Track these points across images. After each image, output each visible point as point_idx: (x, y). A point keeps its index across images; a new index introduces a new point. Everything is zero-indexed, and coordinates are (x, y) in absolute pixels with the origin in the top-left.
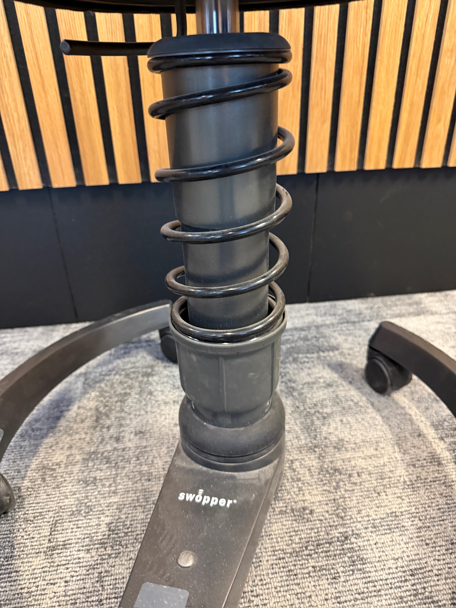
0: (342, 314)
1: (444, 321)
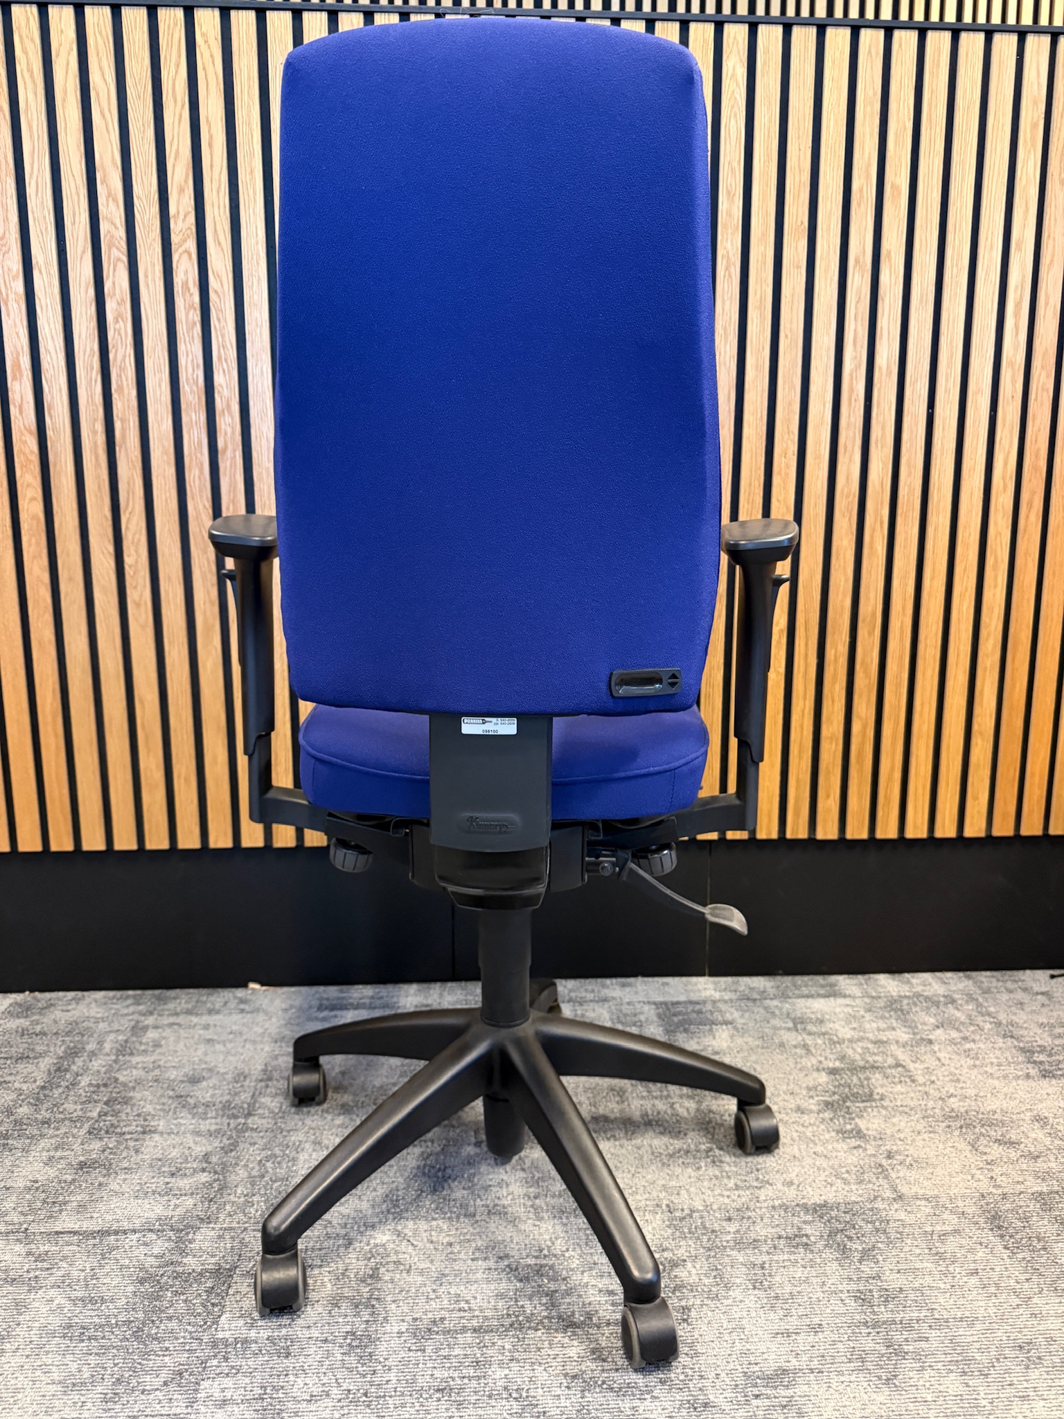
0: (744, 991)
1: (854, 1004)
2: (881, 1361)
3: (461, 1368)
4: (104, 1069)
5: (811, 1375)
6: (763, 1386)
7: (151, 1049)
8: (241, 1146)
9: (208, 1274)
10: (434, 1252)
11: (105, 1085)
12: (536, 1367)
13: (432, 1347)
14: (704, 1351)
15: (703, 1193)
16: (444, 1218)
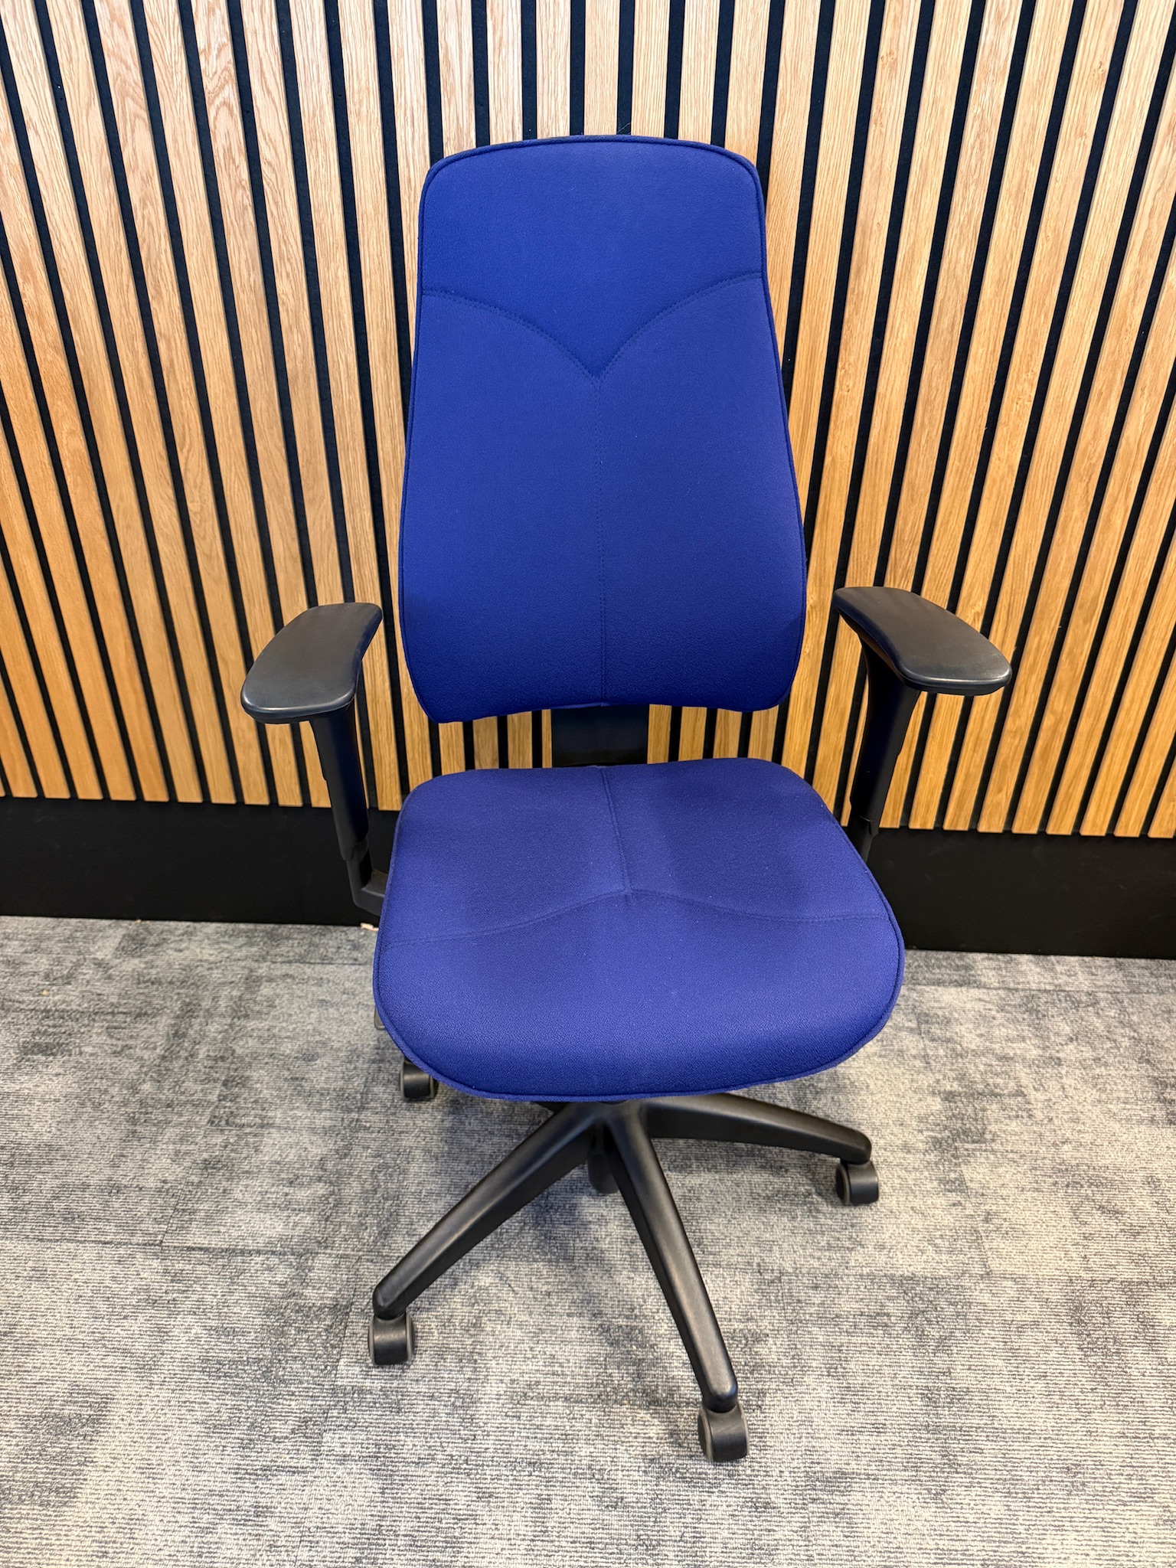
2: (934, 1471)
3: (551, 1440)
4: (220, 1037)
5: (867, 1481)
6: (821, 1490)
7: (265, 1010)
8: (356, 1150)
9: (327, 1310)
10: (533, 1303)
11: (223, 1058)
12: (618, 1446)
13: (526, 1415)
14: (772, 1444)
15: (795, 1252)
16: (543, 1261)
